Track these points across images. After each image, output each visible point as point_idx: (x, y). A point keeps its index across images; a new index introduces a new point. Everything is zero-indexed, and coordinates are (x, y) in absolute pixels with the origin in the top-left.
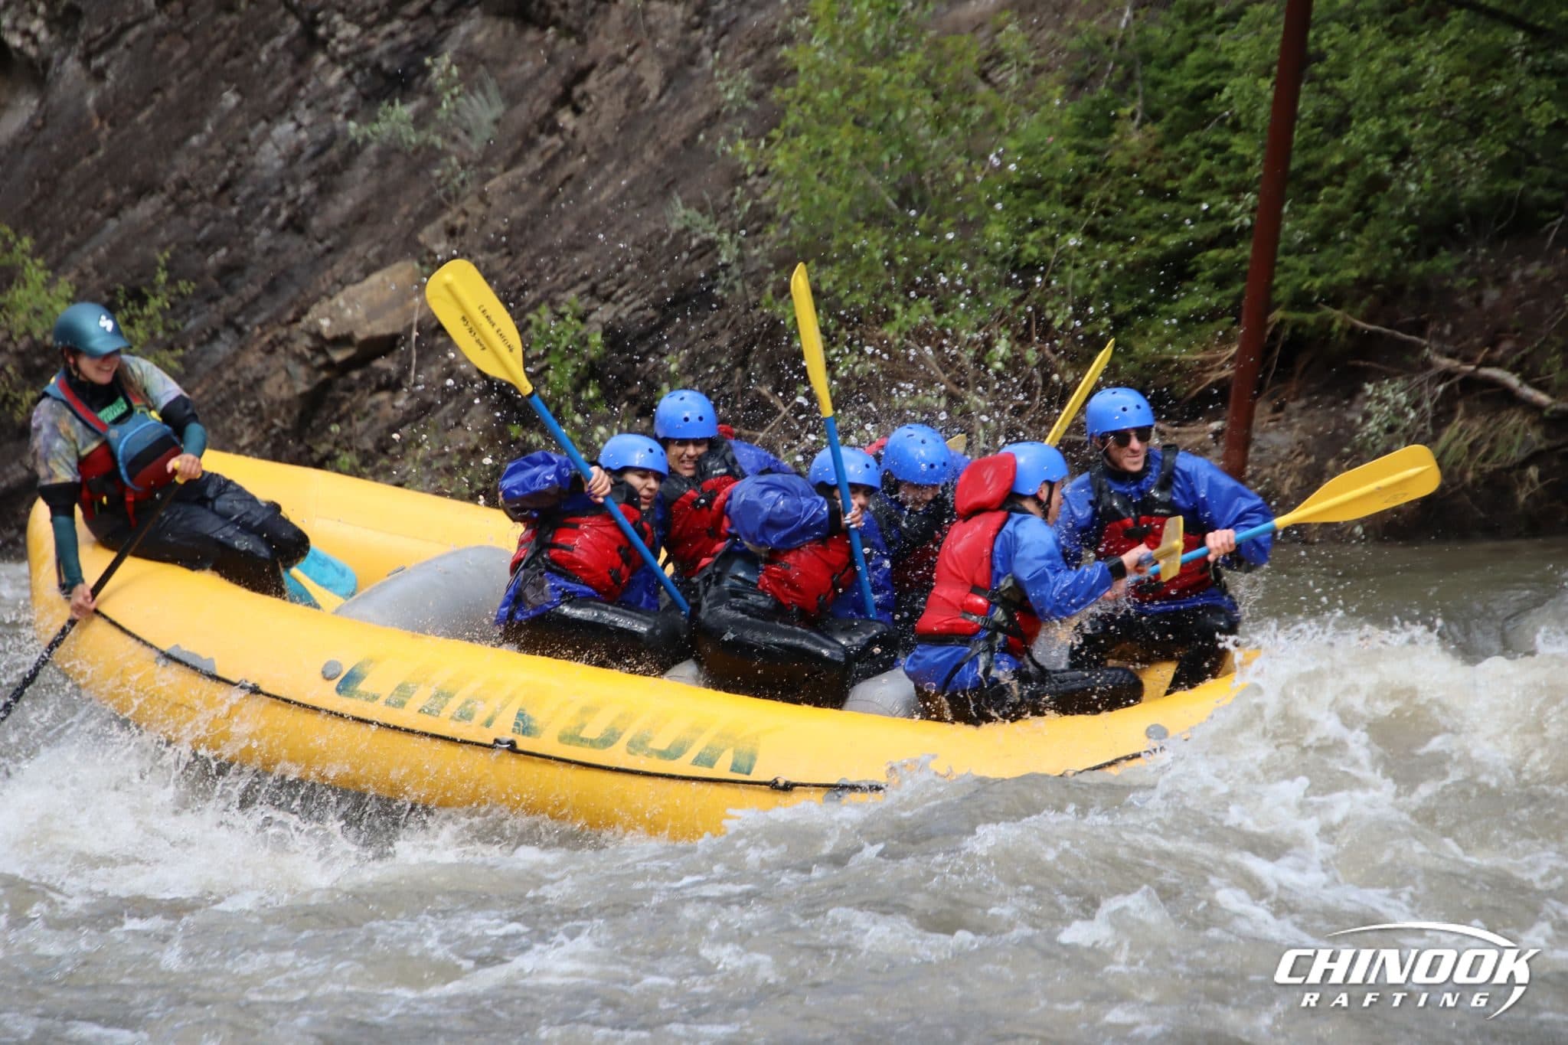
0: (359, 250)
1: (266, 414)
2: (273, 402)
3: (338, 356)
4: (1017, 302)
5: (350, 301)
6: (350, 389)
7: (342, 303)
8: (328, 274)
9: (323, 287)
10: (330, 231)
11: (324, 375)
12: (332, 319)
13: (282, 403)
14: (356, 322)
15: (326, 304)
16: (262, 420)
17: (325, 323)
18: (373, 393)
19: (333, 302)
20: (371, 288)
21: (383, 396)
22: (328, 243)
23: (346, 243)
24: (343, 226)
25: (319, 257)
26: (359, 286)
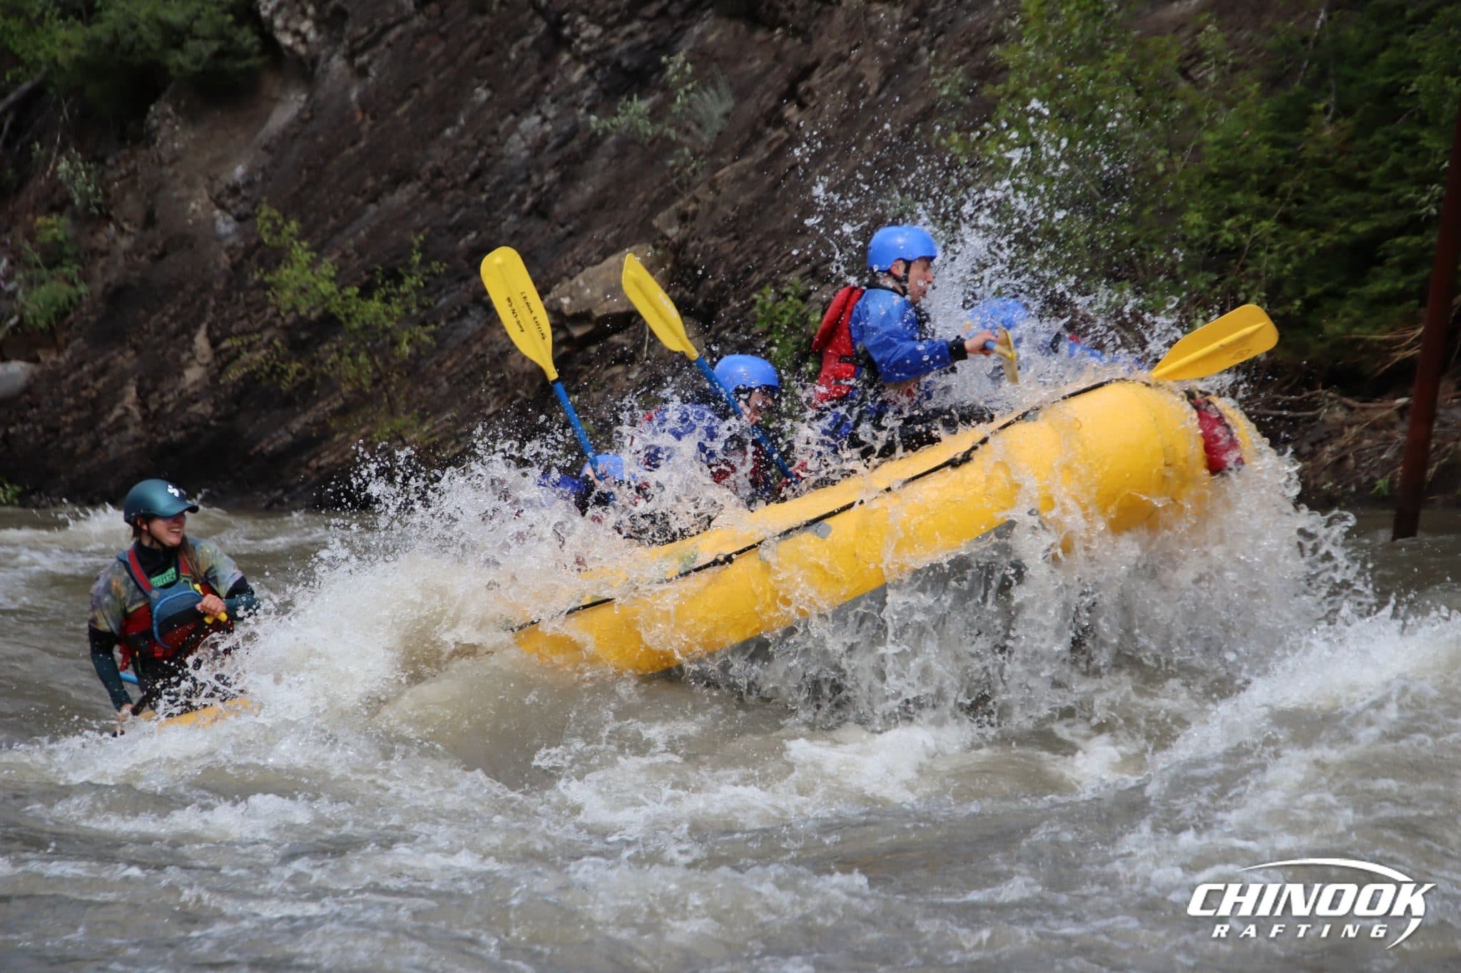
0: (597, 234)
1: (510, 385)
2: (517, 374)
3: (577, 332)
4: (1213, 284)
5: (588, 281)
6: (588, 362)
7: (581, 283)
8: (569, 255)
9: (564, 269)
10: (571, 216)
11: (564, 349)
12: (572, 298)
13: (525, 374)
14: (595, 300)
15: (567, 285)
16: (506, 391)
17: (566, 301)
18: (609, 366)
19: (574, 282)
20: (609, 269)
21: (619, 369)
22: (570, 227)
23: (586, 227)
24: (584, 211)
25: (560, 241)
26: (597, 267)
